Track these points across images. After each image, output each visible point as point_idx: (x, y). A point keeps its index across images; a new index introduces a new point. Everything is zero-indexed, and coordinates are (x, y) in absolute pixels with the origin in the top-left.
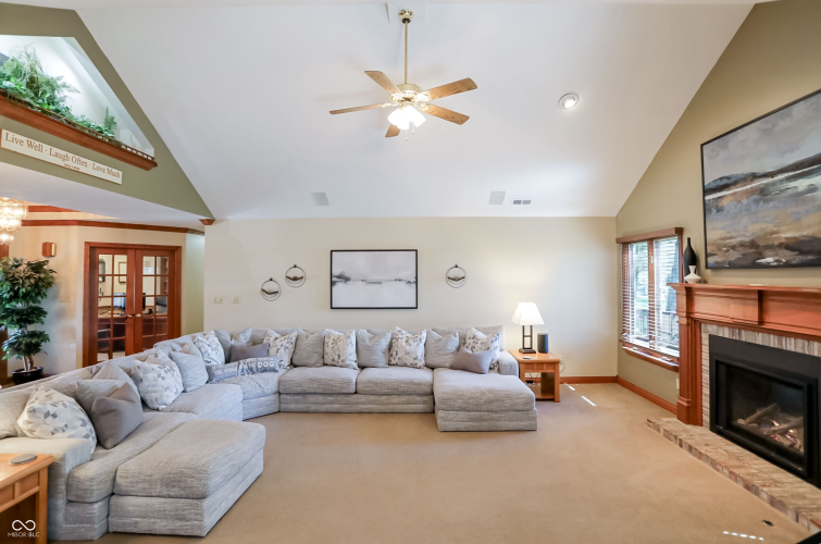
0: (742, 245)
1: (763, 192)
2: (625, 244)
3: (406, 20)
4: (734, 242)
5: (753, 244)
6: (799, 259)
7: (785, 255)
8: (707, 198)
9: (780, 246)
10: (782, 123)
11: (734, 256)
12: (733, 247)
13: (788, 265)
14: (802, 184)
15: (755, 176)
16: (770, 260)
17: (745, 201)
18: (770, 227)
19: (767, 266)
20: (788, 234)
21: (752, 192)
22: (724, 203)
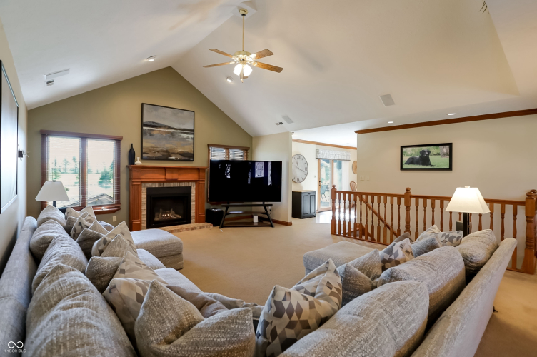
0: (162, 151)
1: (172, 134)
2: (44, 135)
3: (243, 15)
4: (158, 149)
5: (167, 151)
6: (183, 158)
7: (179, 157)
8: (144, 128)
9: (177, 153)
10: (180, 114)
11: (158, 155)
12: (158, 151)
13: (180, 160)
14: (186, 136)
15: (169, 127)
16: (173, 158)
17: (164, 135)
18: (174, 147)
19: (173, 160)
20: (180, 150)
21: (168, 132)
22: (154, 133)
